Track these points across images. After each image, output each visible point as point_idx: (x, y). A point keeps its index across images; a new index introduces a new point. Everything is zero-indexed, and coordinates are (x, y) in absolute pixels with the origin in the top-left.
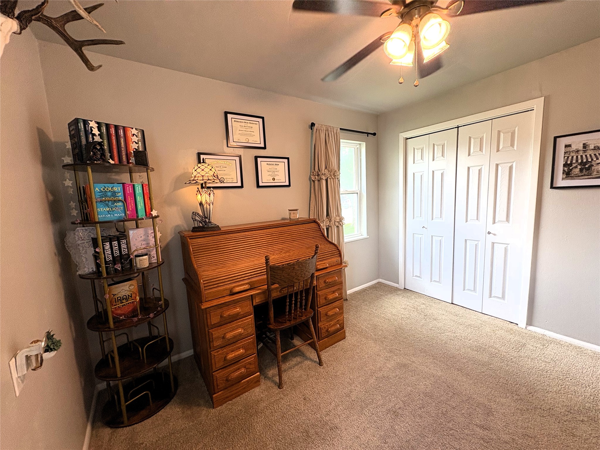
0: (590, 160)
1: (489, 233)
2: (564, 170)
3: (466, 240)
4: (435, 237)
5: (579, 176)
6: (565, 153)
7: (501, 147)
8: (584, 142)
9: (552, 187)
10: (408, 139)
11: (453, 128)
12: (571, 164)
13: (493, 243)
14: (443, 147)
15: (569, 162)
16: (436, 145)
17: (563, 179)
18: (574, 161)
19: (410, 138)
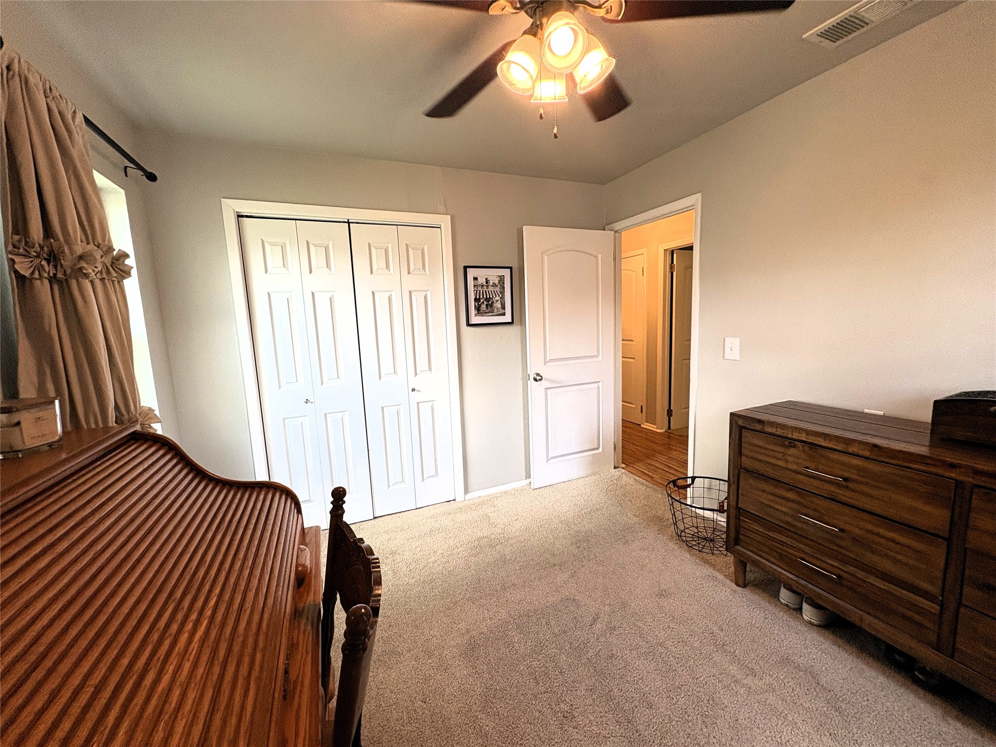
0: (491, 297)
1: (413, 390)
2: (475, 306)
3: (382, 408)
4: (331, 415)
5: (486, 313)
6: (474, 286)
7: (412, 268)
8: (487, 277)
9: (469, 325)
10: (242, 216)
11: (341, 222)
12: (480, 299)
13: (418, 403)
14: (327, 250)
15: (478, 297)
16: (313, 244)
17: (476, 315)
18: (481, 297)
19: (247, 217)
